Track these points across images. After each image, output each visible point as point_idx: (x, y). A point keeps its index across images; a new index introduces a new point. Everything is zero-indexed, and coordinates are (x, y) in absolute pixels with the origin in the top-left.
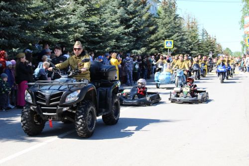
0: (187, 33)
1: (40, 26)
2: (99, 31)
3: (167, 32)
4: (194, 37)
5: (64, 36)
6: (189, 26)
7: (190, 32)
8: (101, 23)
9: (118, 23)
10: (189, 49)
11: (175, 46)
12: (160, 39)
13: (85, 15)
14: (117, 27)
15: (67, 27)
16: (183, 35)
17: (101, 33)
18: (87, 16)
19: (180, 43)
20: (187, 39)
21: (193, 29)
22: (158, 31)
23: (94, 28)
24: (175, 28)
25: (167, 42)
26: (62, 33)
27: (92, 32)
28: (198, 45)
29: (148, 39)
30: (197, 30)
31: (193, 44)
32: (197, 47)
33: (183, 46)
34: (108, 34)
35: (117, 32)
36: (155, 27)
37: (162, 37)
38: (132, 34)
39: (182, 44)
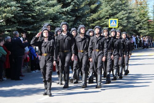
0: (135, 10)
2: (33, 11)
3: (112, 10)
4: (144, 14)
6: (137, 2)
7: (139, 9)
9: (55, 1)
10: (137, 28)
11: (120, 25)
12: (102, 18)
14: (53, 6)
16: (130, 13)
17: (35, 13)
19: (126, 21)
20: (134, 17)
21: (143, 6)
22: (102, 9)
23: (26, 7)
24: (121, 5)
25: (111, 21)
27: (25, 12)
28: (147, 23)
29: (88, 19)
30: (146, 7)
31: (142, 22)
32: (147, 25)
33: (130, 24)
34: (42, 13)
35: (53, 11)
36: (97, 5)
37: (106, 15)
38: (71, 13)
39: (129, 22)
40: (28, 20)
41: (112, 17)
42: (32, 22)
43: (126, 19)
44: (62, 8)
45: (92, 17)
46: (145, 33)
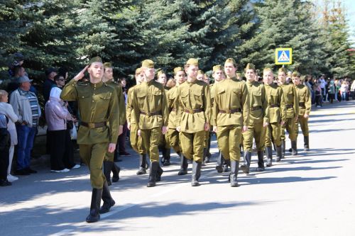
0: (323, 32)
1: (14, 33)
2: (138, 38)
3: (281, 32)
4: (339, 39)
5: (67, 50)
6: (327, 17)
7: (330, 30)
8: (139, 22)
9: (177, 20)
10: (327, 65)
11: (295, 59)
12: (263, 47)
13: (109, 7)
14: (174, 27)
15: (70, 32)
16: (314, 37)
17: (141, 42)
18: (113, 10)
19: (306, 52)
20: (321, 45)
21: (337, 23)
22: (263, 31)
23: (126, 32)
24: (297, 23)
25: (280, 53)
26: (62, 43)
27: (123, 40)
28: (346, 55)
29: (237, 49)
30: (344, 25)
31: (337, 54)
32: (345, 59)
33: (315, 58)
34: (155, 42)
35: (173, 37)
36: (254, 25)
37: (269, 42)
38: (205, 39)
39: (312, 54)
40: (130, 55)
41: (281, 45)
42: (138, 58)
43: (307, 49)
44: (189, 31)
45: (244, 45)
46: (342, 73)
